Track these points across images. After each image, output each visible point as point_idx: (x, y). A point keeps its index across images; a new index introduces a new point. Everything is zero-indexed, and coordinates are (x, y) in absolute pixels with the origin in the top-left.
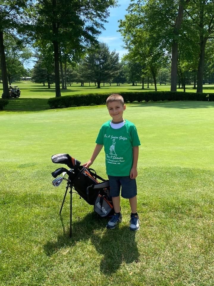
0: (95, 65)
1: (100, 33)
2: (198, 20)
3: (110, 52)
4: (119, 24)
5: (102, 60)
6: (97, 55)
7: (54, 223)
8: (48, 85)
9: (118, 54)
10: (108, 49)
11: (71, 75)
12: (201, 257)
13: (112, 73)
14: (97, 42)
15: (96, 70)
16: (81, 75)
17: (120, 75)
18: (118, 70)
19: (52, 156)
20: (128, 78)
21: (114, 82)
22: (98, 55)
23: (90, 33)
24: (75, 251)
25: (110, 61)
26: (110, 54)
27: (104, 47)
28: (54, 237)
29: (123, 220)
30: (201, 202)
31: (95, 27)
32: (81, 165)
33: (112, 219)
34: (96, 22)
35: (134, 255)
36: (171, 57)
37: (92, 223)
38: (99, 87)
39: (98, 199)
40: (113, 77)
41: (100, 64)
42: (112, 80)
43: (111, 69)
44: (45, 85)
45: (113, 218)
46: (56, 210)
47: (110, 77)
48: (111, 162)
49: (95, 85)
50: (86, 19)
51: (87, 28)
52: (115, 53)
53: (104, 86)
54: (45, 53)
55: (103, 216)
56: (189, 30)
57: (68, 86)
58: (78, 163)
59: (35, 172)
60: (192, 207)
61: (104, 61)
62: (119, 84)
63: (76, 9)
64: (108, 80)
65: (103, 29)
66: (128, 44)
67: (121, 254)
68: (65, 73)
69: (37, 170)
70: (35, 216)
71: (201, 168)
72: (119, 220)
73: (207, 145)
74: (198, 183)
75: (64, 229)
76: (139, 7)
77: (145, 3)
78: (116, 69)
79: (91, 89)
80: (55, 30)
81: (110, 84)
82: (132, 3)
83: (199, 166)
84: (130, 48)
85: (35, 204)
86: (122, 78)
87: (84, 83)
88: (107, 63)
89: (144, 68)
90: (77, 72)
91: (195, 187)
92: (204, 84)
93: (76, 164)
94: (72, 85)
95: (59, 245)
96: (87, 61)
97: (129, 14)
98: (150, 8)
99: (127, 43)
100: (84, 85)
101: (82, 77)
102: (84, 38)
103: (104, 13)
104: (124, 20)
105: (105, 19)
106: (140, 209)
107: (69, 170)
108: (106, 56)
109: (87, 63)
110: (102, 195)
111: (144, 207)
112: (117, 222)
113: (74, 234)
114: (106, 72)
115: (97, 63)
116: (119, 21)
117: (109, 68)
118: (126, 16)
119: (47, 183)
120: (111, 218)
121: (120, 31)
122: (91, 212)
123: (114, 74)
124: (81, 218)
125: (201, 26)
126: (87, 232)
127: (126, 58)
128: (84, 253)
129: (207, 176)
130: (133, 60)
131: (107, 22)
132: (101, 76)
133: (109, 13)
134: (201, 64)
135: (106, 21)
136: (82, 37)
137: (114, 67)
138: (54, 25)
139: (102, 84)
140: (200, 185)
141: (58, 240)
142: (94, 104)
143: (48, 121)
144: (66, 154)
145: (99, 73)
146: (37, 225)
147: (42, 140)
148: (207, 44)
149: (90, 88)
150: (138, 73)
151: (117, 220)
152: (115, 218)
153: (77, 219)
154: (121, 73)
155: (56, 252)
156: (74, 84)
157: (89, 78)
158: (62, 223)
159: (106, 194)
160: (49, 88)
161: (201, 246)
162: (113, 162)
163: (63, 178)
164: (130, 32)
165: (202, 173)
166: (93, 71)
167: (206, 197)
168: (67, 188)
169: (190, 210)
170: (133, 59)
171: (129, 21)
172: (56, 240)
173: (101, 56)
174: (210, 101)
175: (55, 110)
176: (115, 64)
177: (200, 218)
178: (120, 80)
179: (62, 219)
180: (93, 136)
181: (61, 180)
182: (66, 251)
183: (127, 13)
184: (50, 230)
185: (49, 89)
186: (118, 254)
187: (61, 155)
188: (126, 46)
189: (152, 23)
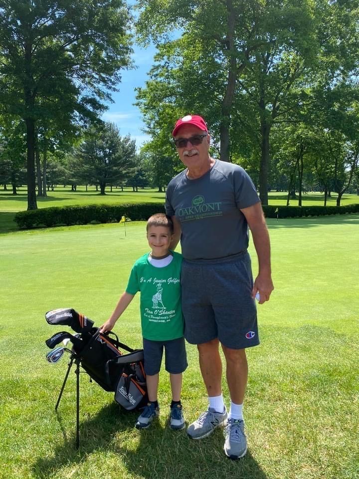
0: (96, 157)
1: (106, 108)
2: (257, 95)
3: (121, 138)
4: (136, 93)
5: (108, 150)
6: (99, 142)
7: (46, 425)
8: (12, 188)
9: (134, 142)
10: (118, 133)
11: (54, 173)
12: (284, 462)
13: (125, 171)
14: (100, 121)
15: (97, 165)
16: (73, 173)
17: (138, 174)
18: (135, 167)
19: (46, 314)
20: (152, 180)
21: (128, 185)
22: (101, 141)
23: (89, 107)
24: (86, 470)
25: (122, 151)
26: (121, 141)
27: (110, 129)
28: (48, 451)
29: (161, 413)
30: (278, 376)
31: (98, 98)
32: (94, 326)
33: (144, 412)
34: (99, 90)
35: (183, 468)
36: (220, 149)
37: (111, 422)
38: (103, 193)
39: (122, 381)
40: (127, 177)
41: (106, 155)
42: (125, 182)
43: (123, 165)
44: (7, 188)
45: (146, 410)
46: (48, 404)
47: (122, 177)
48: (157, 319)
49: (96, 190)
50: (83, 85)
51: (84, 99)
52: (129, 139)
53: (111, 191)
54: (9, 135)
55: (128, 409)
56: (245, 111)
57: (48, 191)
58: (90, 323)
59: (3, 342)
60: (266, 386)
61: (111, 151)
62: (137, 189)
63: (65, 69)
64: (119, 183)
65: (110, 102)
66: (152, 126)
67: (162, 468)
68: (44, 170)
69: (6, 338)
70: (12, 417)
71: (275, 324)
72: (155, 413)
73: (280, 288)
74: (271, 347)
75: (65, 434)
76: (168, 71)
77: (177, 65)
78: (133, 165)
79: (88, 196)
80: (30, 98)
81: (122, 189)
82: (157, 63)
83: (270, 321)
84: (154, 133)
85: (11, 397)
86: (142, 180)
87: (77, 186)
88: (117, 155)
89: (176, 165)
90: (65, 168)
91: (267, 353)
92: (270, 191)
93: (85, 325)
94: (55, 189)
95: (59, 463)
96: (83, 150)
97: (152, 81)
98: (186, 75)
99: (149, 125)
100: (77, 189)
101: (73, 176)
102: (78, 114)
103: (113, 77)
104: (144, 88)
105: (113, 86)
106: (187, 393)
107: (74, 335)
108: (114, 144)
109: (83, 154)
110: (128, 375)
111: (193, 390)
112: (153, 416)
113: (82, 441)
114: (115, 170)
115: (100, 154)
116: (136, 90)
117: (119, 163)
118: (147, 83)
119: (28, 360)
120: (142, 411)
121: (137, 105)
122: (107, 403)
123: (128, 173)
124: (92, 415)
125: (262, 105)
126: (104, 437)
127: (148, 148)
128: (101, 473)
129: (284, 337)
130: (159, 152)
131: (118, 91)
132: (106, 175)
133: (121, 77)
134: (264, 161)
135: (115, 90)
136: (76, 113)
137: (129, 161)
138: (28, 93)
139: (107, 189)
140: (275, 350)
141: (57, 455)
142: (97, 221)
143: (17, 252)
144: (71, 308)
145: (103, 171)
146: (17, 433)
147: (10, 285)
148: (272, 131)
149: (87, 194)
150: (168, 172)
151: (152, 413)
152: (149, 410)
153: (86, 417)
154: (140, 172)
155: (55, 475)
156: (60, 187)
157: (87, 178)
158: (61, 425)
159: (134, 372)
160: (15, 193)
161: (283, 444)
162: (159, 320)
163: (65, 349)
164: (154, 107)
165: (276, 332)
166: (93, 167)
167: (285, 369)
168: (70, 365)
169: (263, 390)
170: (159, 150)
171: (152, 91)
172: (53, 455)
173: (107, 143)
174: (280, 217)
175: (28, 232)
176: (129, 157)
177: (279, 402)
178: (138, 183)
179: (59, 419)
180: (101, 277)
181: (62, 352)
182: (71, 471)
183: (148, 78)
184: (42, 439)
185: (14, 196)
186: (157, 469)
187: (60, 311)
188: (148, 129)
189: (189, 97)
